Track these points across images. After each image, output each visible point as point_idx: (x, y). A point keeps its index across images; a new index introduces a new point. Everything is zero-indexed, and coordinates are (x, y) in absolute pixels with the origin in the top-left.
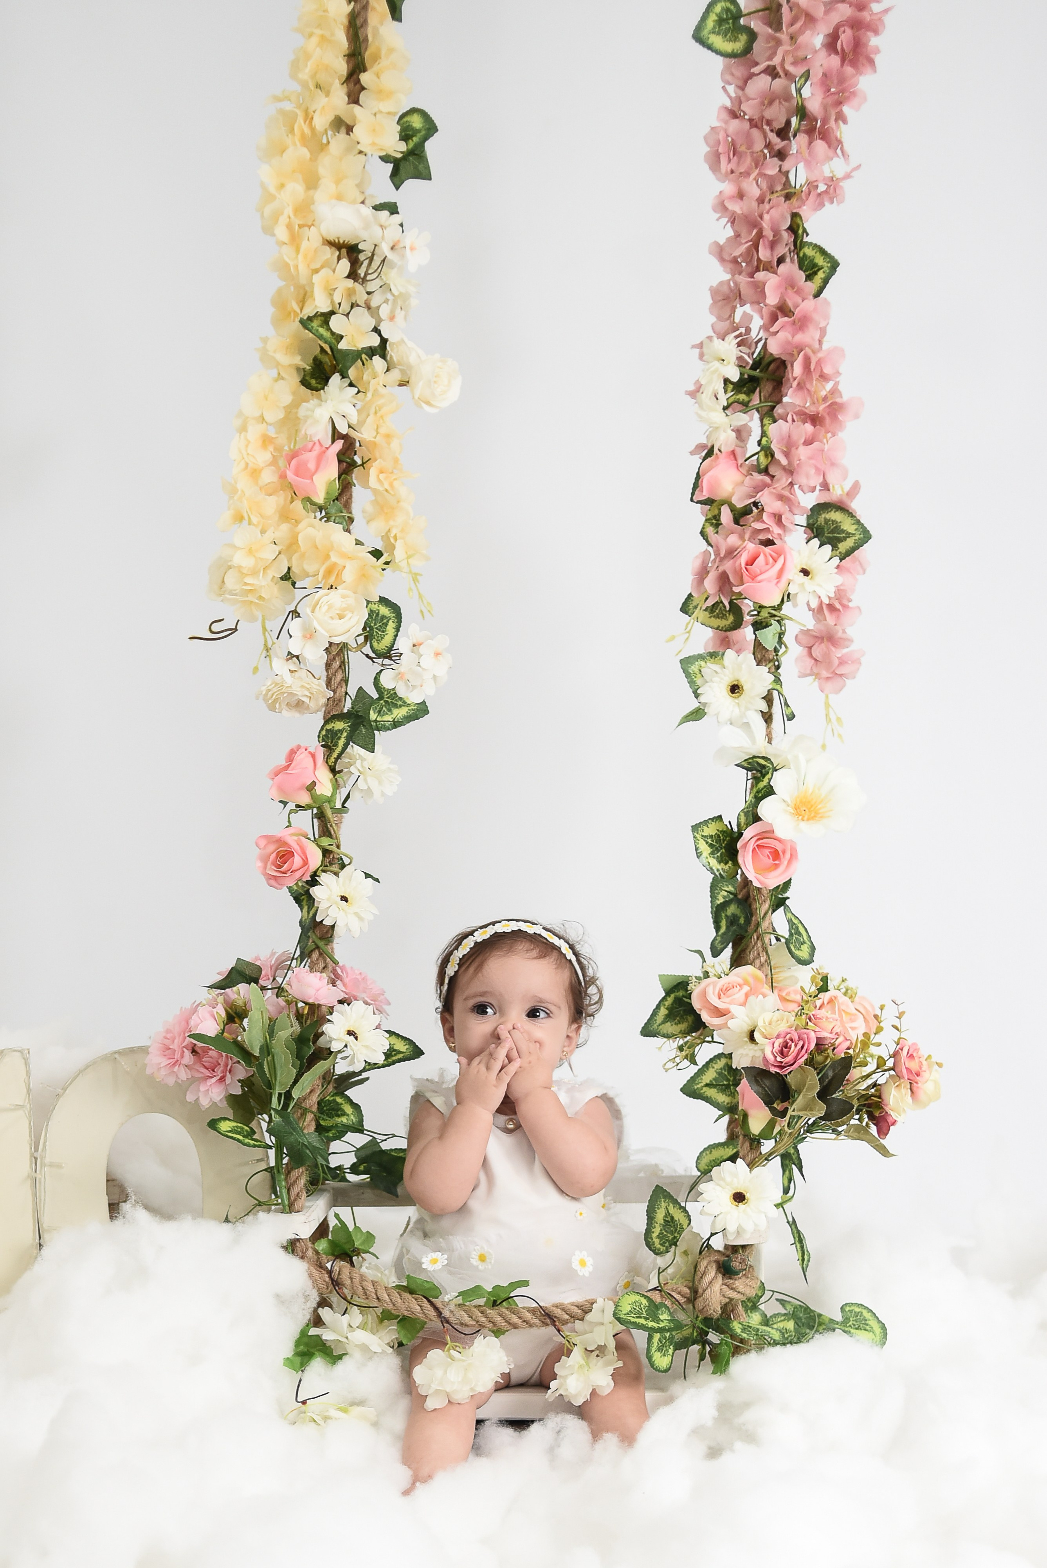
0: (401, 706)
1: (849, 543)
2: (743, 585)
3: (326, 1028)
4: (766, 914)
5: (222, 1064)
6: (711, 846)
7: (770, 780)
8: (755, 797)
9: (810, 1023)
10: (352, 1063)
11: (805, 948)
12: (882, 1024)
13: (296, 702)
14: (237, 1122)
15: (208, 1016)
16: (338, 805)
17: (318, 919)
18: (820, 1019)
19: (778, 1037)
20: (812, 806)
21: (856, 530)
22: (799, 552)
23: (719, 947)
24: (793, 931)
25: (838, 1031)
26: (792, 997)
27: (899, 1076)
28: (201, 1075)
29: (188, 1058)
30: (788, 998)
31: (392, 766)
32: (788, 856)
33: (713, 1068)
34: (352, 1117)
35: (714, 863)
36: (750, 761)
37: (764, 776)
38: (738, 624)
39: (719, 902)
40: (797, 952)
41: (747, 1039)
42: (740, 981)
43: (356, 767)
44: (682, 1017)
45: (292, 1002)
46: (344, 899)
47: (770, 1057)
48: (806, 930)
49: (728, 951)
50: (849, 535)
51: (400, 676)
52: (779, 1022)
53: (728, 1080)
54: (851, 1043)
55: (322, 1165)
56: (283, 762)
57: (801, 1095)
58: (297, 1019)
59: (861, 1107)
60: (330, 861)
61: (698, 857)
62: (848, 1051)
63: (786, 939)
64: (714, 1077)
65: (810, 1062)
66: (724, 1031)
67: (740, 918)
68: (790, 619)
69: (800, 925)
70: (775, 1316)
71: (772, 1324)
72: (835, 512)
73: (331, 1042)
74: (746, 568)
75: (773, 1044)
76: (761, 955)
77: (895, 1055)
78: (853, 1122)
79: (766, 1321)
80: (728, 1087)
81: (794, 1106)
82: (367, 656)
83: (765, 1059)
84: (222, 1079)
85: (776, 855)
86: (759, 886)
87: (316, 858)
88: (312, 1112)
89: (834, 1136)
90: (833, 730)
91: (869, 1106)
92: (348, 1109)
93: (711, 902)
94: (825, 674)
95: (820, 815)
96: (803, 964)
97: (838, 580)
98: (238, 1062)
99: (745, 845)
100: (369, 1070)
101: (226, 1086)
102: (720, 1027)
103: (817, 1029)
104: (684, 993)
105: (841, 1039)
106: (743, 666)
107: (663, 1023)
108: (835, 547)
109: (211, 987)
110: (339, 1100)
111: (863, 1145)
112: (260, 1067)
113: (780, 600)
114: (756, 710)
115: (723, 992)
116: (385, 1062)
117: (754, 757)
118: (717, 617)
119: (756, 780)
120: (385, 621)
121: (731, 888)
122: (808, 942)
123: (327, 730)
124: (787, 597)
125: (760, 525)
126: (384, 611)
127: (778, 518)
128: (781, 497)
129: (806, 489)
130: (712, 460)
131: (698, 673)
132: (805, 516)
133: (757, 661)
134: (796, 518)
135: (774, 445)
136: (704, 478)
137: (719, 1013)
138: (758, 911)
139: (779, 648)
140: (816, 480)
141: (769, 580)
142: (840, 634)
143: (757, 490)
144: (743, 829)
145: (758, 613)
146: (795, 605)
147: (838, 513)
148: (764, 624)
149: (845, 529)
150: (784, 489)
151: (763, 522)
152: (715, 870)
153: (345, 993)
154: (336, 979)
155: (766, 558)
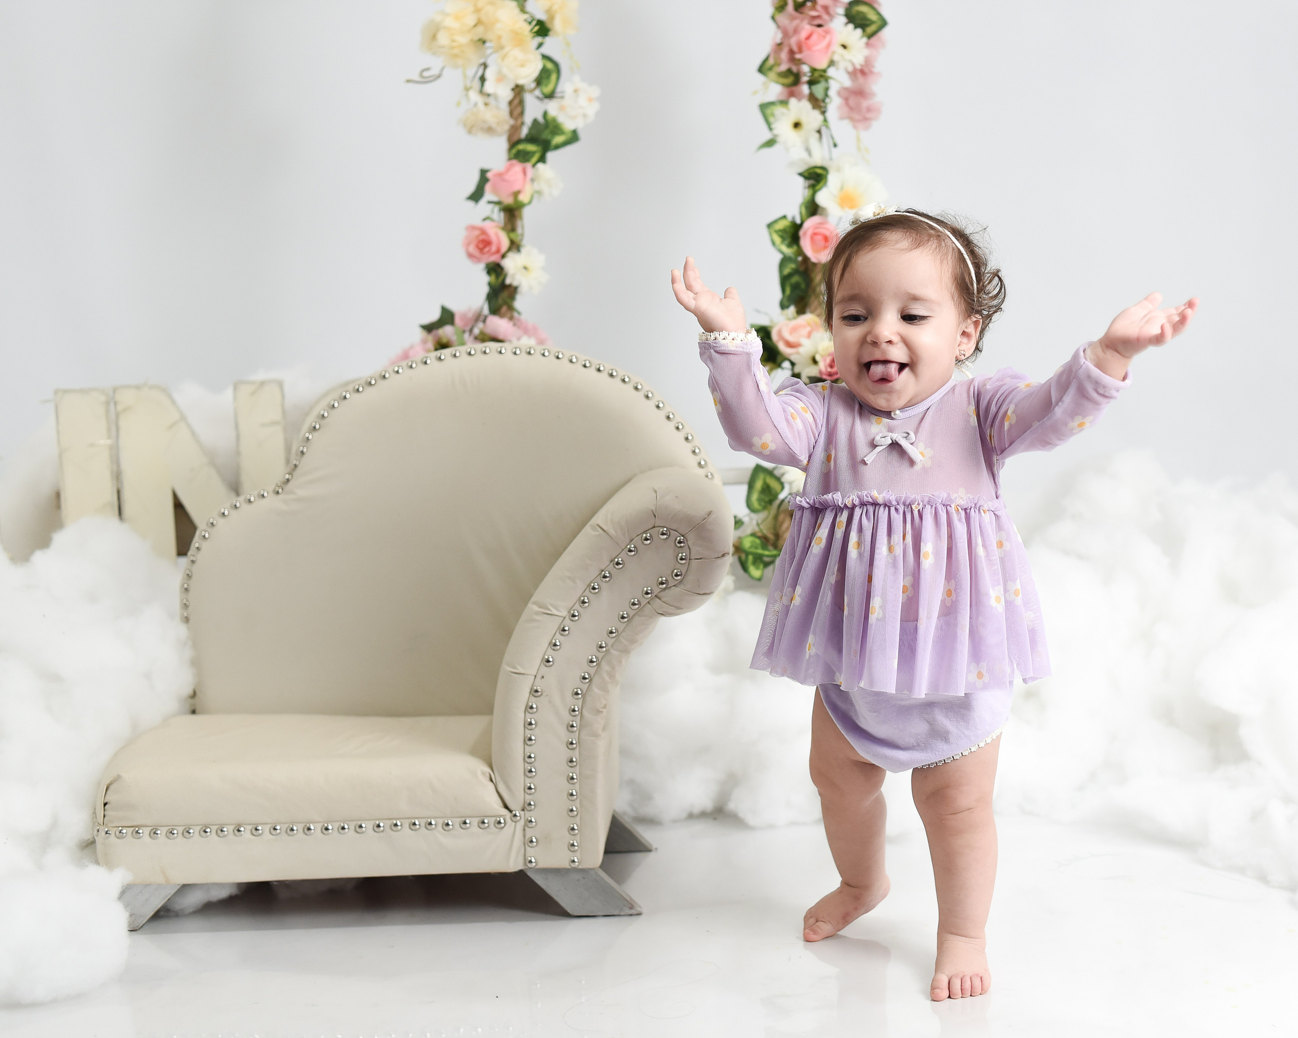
0: (561, 134)
1: (873, 28)
2: (802, 53)
6: (781, 237)
7: (823, 180)
8: (812, 190)
13: (488, 127)
17: (505, 283)
21: (877, 19)
22: (840, 32)
23: (786, 304)
31: (558, 174)
35: (782, 247)
36: (810, 171)
38: (796, 83)
39: (785, 275)
41: (810, 362)
42: (804, 323)
49: (792, 307)
50: (872, 22)
51: (561, 109)
60: (515, 247)
61: (772, 243)
67: (802, 283)
68: (832, 79)
72: (863, 6)
74: (804, 42)
82: (538, 97)
85: (826, 240)
86: (815, 261)
87: (505, 244)
93: (779, 275)
94: (857, 117)
97: (866, 52)
99: (805, 234)
102: (791, 356)
106: (802, 110)
108: (864, 31)
109: (423, 329)
113: (827, 65)
115: (794, 330)
117: (813, 168)
118: (783, 77)
119: (812, 182)
120: (550, 74)
121: (793, 266)
124: (832, 63)
125: (814, 13)
126: (550, 65)
127: (826, 8)
131: (771, 114)
132: (844, 8)
133: (811, 106)
134: (837, 9)
137: (791, 345)
138: (815, 279)
139: (825, 99)
141: (820, 51)
142: (868, 90)
144: (804, 221)
145: (812, 74)
146: (837, 69)
147: (865, 7)
148: (816, 82)
149: (870, 18)
151: (817, 11)
152: (783, 252)
153: (524, 334)
154: (518, 325)
155: (818, 35)
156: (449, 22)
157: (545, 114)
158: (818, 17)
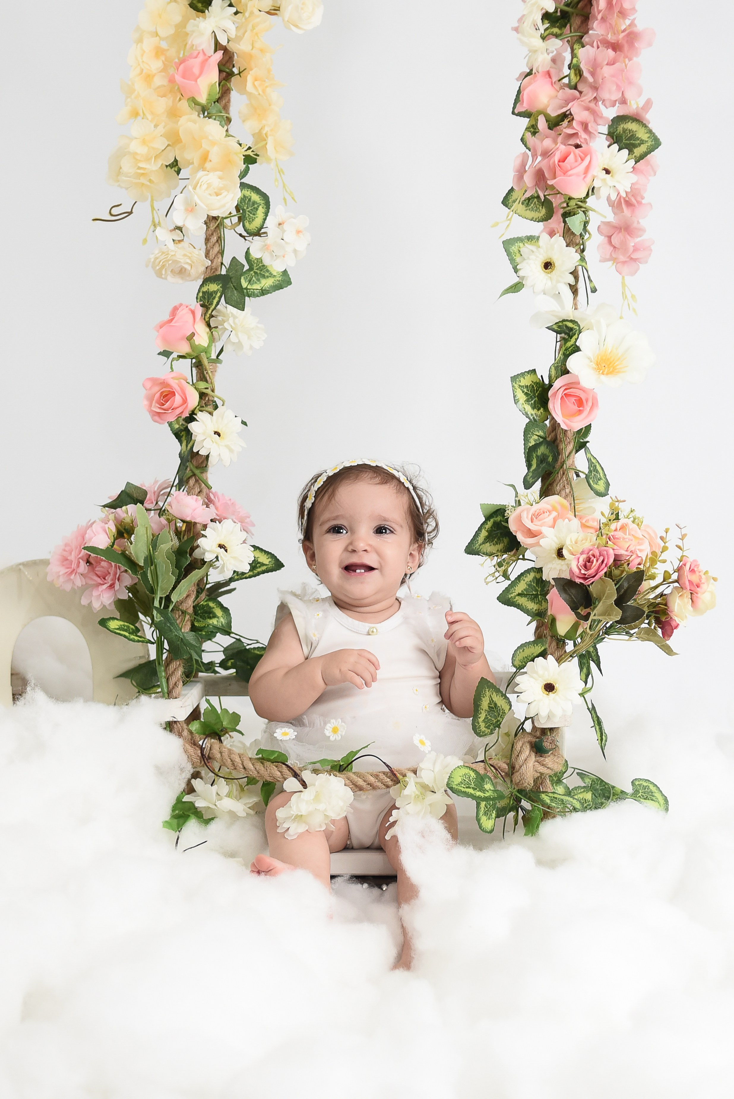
0: (268, 277)
1: (643, 148)
2: (555, 178)
3: (201, 542)
4: (570, 453)
5: (112, 573)
6: (526, 394)
7: (576, 340)
8: (564, 354)
9: (609, 542)
10: (222, 571)
11: (602, 483)
12: (667, 544)
13: (179, 269)
14: (124, 622)
15: (101, 531)
16: (214, 356)
17: (195, 450)
18: (617, 539)
19: (582, 553)
20: (610, 363)
21: (648, 138)
22: (602, 154)
23: (531, 481)
24: (592, 469)
25: (632, 549)
26: (590, 523)
27: (682, 588)
28: (93, 583)
29: (83, 567)
30: (587, 524)
31: (259, 325)
32: (590, 404)
33: (524, 580)
34: (222, 620)
35: (528, 408)
36: (560, 324)
37: (571, 337)
38: (549, 216)
39: (530, 445)
40: (595, 486)
41: (554, 556)
42: (549, 508)
43: (229, 323)
44: (499, 539)
45: (172, 520)
46: (217, 433)
47: (576, 570)
48: (602, 468)
49: (538, 485)
50: (642, 142)
51: (266, 248)
53: (537, 591)
54: (642, 560)
55: (197, 661)
56: (167, 317)
57: (601, 602)
58: (176, 535)
60: (205, 403)
61: (515, 403)
62: (640, 566)
63: (586, 475)
64: (525, 588)
65: (609, 575)
66: (536, 550)
67: (549, 456)
68: (593, 210)
69: (597, 464)
70: (576, 788)
71: (574, 795)
72: (631, 123)
73: (204, 554)
74: (558, 165)
75: (578, 559)
76: (566, 487)
77: (679, 570)
79: (570, 793)
80: (536, 596)
81: (595, 612)
82: (240, 234)
83: (571, 571)
84: (112, 586)
85: (580, 402)
86: (565, 428)
87: (194, 399)
88: (188, 614)
89: (627, 637)
90: (628, 305)
91: (657, 612)
92: (219, 612)
93: (524, 444)
94: (622, 258)
95: (616, 371)
96: (599, 496)
97: (634, 178)
98: (126, 571)
99: (554, 394)
100: (238, 580)
101: (115, 592)
102: (532, 546)
103: (615, 547)
104: (501, 518)
105: (634, 556)
106: (556, 246)
107: (483, 543)
108: (631, 152)
109: (105, 506)
110: (211, 604)
112: (144, 575)
113: (586, 193)
114: (565, 283)
115: (535, 517)
116: (251, 573)
117: (564, 321)
118: (532, 210)
119: (565, 340)
120: (256, 206)
121: (541, 433)
122: (604, 479)
123: (203, 293)
124: (592, 191)
125: (570, 131)
126: (255, 197)
127: (585, 127)
128: (588, 109)
129: (607, 103)
130: (531, 79)
131: (517, 253)
132: (607, 126)
133: (566, 242)
134: (598, 126)
135: (582, 66)
136: (523, 94)
137: (531, 534)
138: (564, 451)
139: (584, 234)
140: (616, 96)
141: (578, 175)
142: (635, 225)
143: (567, 102)
144: (554, 380)
145: (567, 204)
146: (598, 198)
147: (634, 124)
148: (572, 214)
149: (640, 137)
150: (590, 102)
151: (573, 128)
152: (530, 415)
153: (217, 514)
154: (209, 503)
155: (575, 156)
156: (135, 146)
157: (248, 254)
158: (575, 135)
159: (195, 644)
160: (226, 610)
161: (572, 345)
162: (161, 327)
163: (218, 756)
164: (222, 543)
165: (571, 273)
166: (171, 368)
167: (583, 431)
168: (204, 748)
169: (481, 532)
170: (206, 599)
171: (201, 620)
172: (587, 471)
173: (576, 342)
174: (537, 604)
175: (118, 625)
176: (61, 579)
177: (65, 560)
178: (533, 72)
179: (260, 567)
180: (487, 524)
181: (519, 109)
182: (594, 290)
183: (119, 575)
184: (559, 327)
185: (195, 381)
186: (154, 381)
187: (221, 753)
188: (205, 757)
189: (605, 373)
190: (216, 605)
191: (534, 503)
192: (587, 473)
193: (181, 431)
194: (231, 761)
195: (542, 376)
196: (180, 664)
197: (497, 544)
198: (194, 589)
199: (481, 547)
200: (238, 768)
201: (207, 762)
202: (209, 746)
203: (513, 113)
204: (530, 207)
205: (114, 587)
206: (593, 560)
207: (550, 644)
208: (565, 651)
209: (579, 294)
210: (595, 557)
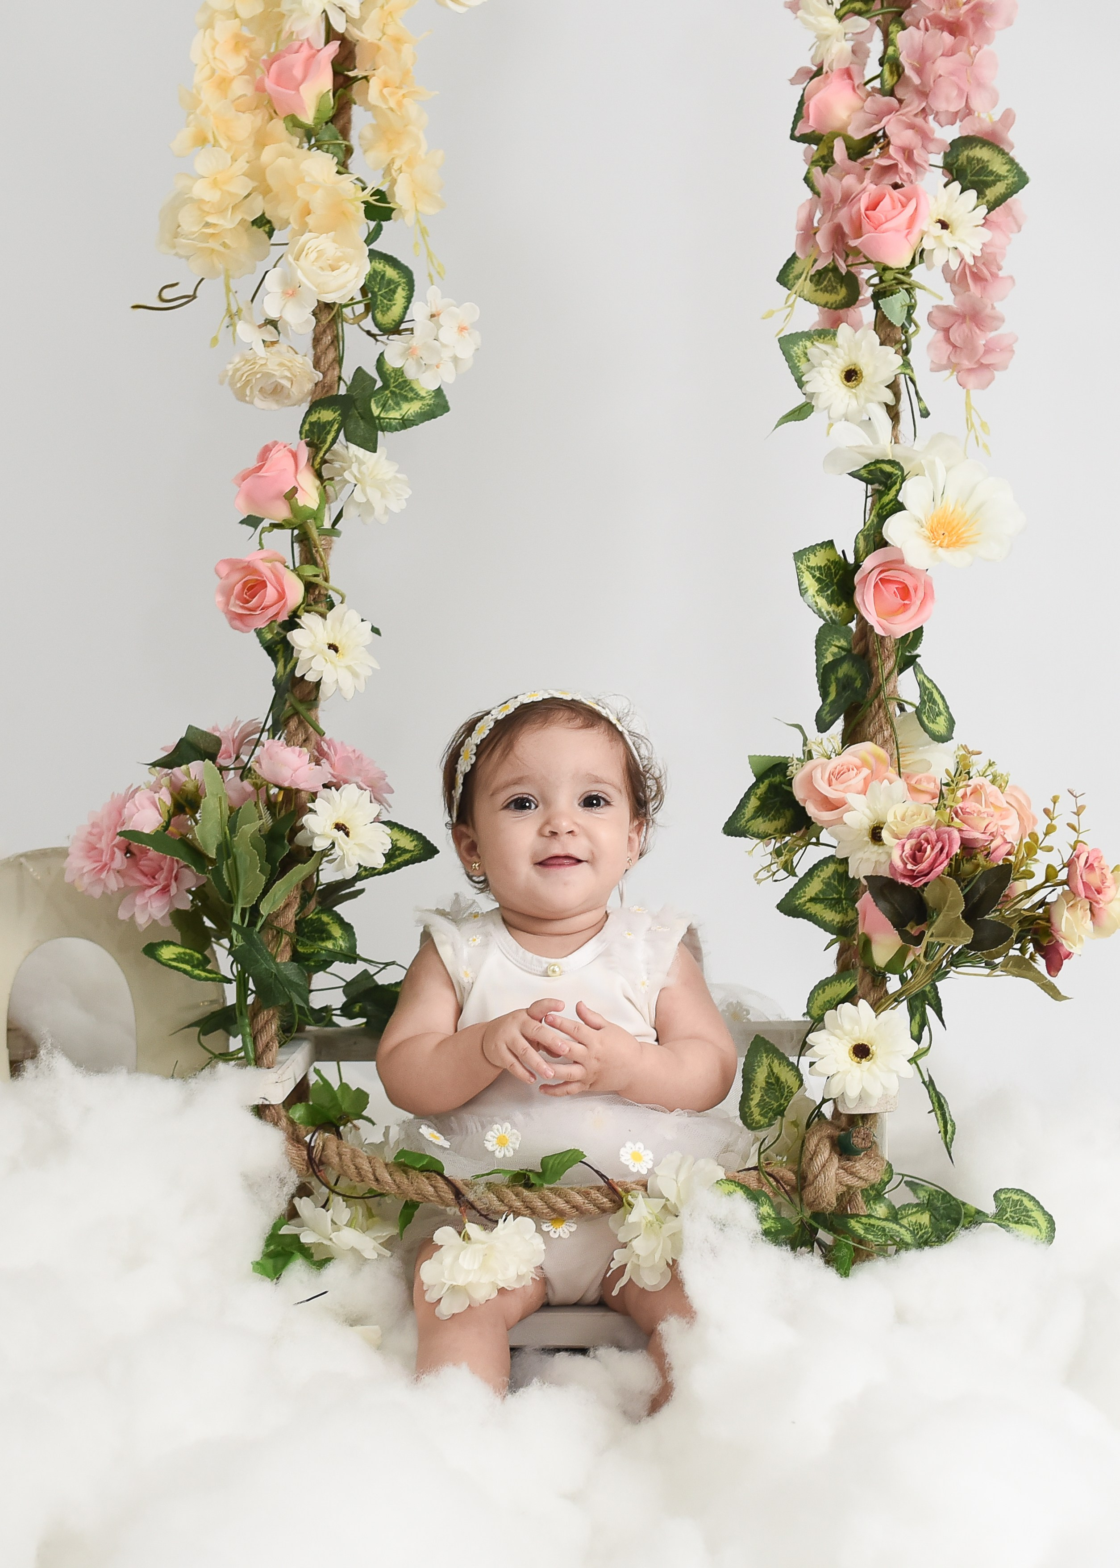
0: (412, 399)
1: (999, 188)
2: (861, 236)
3: (308, 820)
4: (890, 673)
5: (166, 868)
6: (819, 580)
7: (898, 491)
8: (878, 515)
9: (956, 819)
10: (341, 867)
11: (942, 720)
12: (1054, 822)
13: (273, 387)
14: (186, 948)
15: (147, 803)
16: (327, 525)
17: (298, 674)
18: (969, 813)
19: (910, 837)
20: (953, 528)
21: (1008, 171)
22: (935, 197)
23: (828, 719)
24: (926, 698)
25: (994, 830)
26: (924, 786)
27: (1074, 893)
28: (136, 884)
29: (120, 860)
30: (919, 787)
31: (399, 475)
32: (921, 594)
33: (819, 876)
34: (341, 942)
35: (822, 603)
36: (872, 468)
37: (889, 488)
38: (852, 300)
39: (827, 662)
40: (931, 725)
41: (867, 839)
42: (857, 762)
43: (352, 473)
44: (778, 811)
45: (262, 786)
46: (333, 647)
47: (898, 864)
48: (942, 697)
49: (839, 725)
50: (999, 178)
51: (409, 351)
52: (915, 817)
53: (839, 893)
54: (1013, 847)
55: (299, 1007)
56: (252, 463)
57: (941, 916)
58: (268, 809)
59: (1024, 934)
60: (314, 599)
61: (802, 595)
62: (1010, 857)
63: (917, 708)
64: (820, 888)
65: (954, 871)
66: (838, 828)
67: (856, 679)
68: (921, 288)
69: (934, 691)
70: (904, 1207)
71: (901, 1218)
72: (981, 148)
73: (312, 839)
74: (866, 215)
75: (903, 846)
76: (885, 728)
77: (1070, 864)
78: (1012, 952)
79: (894, 1215)
80: (839, 901)
81: (932, 930)
82: (368, 333)
83: (892, 866)
84: (165, 890)
85: (905, 592)
86: (883, 634)
87: (296, 593)
88: (287, 934)
89: (987, 971)
90: (977, 438)
91: (1036, 932)
92: (336, 931)
93: (817, 661)
94: (966, 364)
95: (963, 541)
96: (938, 741)
97: (986, 235)
98: (186, 867)
99: (865, 578)
100: (366, 877)
101: (171, 898)
102: (831, 823)
103: (965, 827)
104: (782, 778)
105: (997, 842)
106: (863, 344)
107: (753, 817)
108: (981, 194)
109: (154, 765)
110: (325, 918)
111: (1026, 985)
112: (217, 873)
113: (910, 260)
114: (879, 403)
115: (836, 776)
116: (387, 866)
117: (878, 462)
118: (825, 290)
119: (878, 494)
120: (392, 286)
121: (843, 643)
122: (945, 714)
123: (311, 424)
124: (920, 256)
125: (883, 163)
126: (391, 273)
127: (908, 154)
128: (912, 126)
129: (942, 118)
130: (820, 81)
131: (802, 356)
132: (942, 154)
133: (880, 338)
134: (930, 155)
135: (903, 59)
136: (808, 105)
137: (830, 805)
138: (880, 671)
139: (908, 326)
140: (956, 105)
141: (897, 230)
142: (988, 311)
143: (879, 117)
144: (862, 558)
145: (881, 279)
146: (930, 267)
147: (985, 149)
148: (888, 293)
149: (995, 170)
150: (916, 115)
151: (890, 157)
152: (825, 613)
153: (332, 775)
154: (321, 757)
155: (893, 201)
156: (201, 190)
157: (380, 362)
158: (892, 168)
159: (298, 981)
160: (347, 928)
161: (891, 501)
162: (244, 479)
163: (335, 1160)
164: (341, 821)
165: (887, 387)
166: (260, 543)
167: (910, 638)
168: (314, 1147)
169: (749, 800)
170: (316, 910)
171: (307, 942)
172: (917, 702)
173: (897, 495)
174: (839, 913)
175: (174, 954)
176: (86, 880)
177: (92, 850)
178: (824, 70)
179: (400, 855)
180: (758, 788)
181: (801, 130)
182: (925, 414)
183: (177, 872)
184: (870, 472)
185: (297, 565)
186: (234, 565)
187: (340, 1155)
188: (315, 1162)
189: (944, 544)
190: (332, 919)
191: (833, 755)
192: (917, 704)
193: (277, 643)
194: (356, 1168)
195: (843, 552)
196: (274, 1014)
197: (775, 820)
198: (297, 894)
199: (749, 824)
200: (366, 1179)
201: (317, 1171)
202: (321, 1145)
203: (793, 137)
204: (823, 286)
205: (169, 891)
206: (926, 848)
207: (862, 980)
208: (886, 991)
209: (901, 421)
210: (929, 844)
